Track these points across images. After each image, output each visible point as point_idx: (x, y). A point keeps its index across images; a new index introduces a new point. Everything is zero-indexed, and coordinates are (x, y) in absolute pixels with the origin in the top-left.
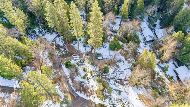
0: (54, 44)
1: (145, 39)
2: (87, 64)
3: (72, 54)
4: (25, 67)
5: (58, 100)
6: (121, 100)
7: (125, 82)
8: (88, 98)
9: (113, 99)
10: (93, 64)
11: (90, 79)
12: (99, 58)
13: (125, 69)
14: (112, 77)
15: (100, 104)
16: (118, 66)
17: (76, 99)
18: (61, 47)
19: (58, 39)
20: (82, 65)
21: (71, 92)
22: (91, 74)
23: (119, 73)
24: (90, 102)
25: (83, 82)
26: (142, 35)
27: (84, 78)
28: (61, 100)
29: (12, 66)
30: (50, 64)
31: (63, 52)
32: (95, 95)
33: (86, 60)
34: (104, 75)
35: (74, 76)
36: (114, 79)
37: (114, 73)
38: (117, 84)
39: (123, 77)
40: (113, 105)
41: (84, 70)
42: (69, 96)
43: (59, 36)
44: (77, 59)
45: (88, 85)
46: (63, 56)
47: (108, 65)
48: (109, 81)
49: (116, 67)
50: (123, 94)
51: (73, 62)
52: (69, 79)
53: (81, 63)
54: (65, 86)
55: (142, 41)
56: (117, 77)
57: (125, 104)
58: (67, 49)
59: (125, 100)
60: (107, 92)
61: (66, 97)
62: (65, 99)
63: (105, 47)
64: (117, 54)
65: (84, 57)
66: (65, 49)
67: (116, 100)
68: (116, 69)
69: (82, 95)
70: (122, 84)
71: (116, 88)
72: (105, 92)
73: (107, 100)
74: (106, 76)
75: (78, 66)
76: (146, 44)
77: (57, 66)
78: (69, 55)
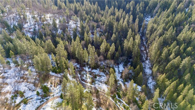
1: (119, 71)
2: (88, 74)
3: (83, 71)
6: (99, 87)
7: (103, 82)
8: (86, 84)
9: (96, 85)
10: (90, 75)
12: (94, 73)
13: (104, 79)
15: (90, 86)
16: (102, 77)
18: (78, 68)
19: (78, 65)
20: (86, 74)
21: (80, 81)
23: (101, 79)
25: (85, 79)
26: (118, 69)
32: (89, 83)
35: (82, 77)
36: (98, 81)
37: (99, 79)
40: (95, 87)
41: (86, 76)
43: (78, 64)
45: (87, 80)
46: (79, 71)
47: (97, 76)
48: (96, 81)
49: (100, 77)
50: (100, 85)
51: (82, 73)
52: (80, 78)
54: (78, 79)
55: (117, 72)
59: (101, 87)
60: (94, 83)
61: (77, 82)
63: (98, 70)
64: (102, 74)
65: (87, 72)
66: (80, 69)
69: (84, 82)
70: (101, 83)
71: (98, 83)
73: (93, 85)
74: (95, 79)
75: (84, 75)
76: (119, 73)
78: (81, 71)
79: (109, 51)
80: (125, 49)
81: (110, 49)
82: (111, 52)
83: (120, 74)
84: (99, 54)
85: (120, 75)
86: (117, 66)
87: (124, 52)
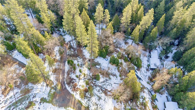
0: (69, 44)
1: (149, 66)
2: (85, 68)
3: (78, 56)
4: (40, 53)
5: (51, 85)
6: (97, 105)
7: (109, 93)
8: (72, 93)
9: (91, 101)
10: (90, 69)
11: (81, 79)
12: (97, 66)
13: (114, 83)
14: (100, 84)
15: (78, 100)
16: (110, 79)
17: (63, 89)
18: (73, 48)
19: (74, 41)
20: (81, 67)
21: (62, 83)
22: (84, 76)
23: (108, 84)
24: (73, 96)
25: (75, 80)
26: (148, 61)
27: (77, 77)
28: (53, 86)
29: (26, 48)
30: (58, 58)
31: (72, 53)
32: (78, 92)
33: (86, 65)
34: (94, 80)
35: (70, 73)
36: (101, 87)
37: (103, 82)
38: (101, 91)
39: (109, 88)
40: (89, 105)
41: (80, 71)
42: (60, 85)
44: (80, 61)
45: (77, 83)
46: (70, 56)
47: (101, 74)
48: (96, 87)
49: (108, 79)
50: (102, 102)
51: (75, 62)
52: (66, 74)
53: (82, 66)
54: (60, 77)
55: (145, 66)
56: (104, 86)
57: (99, 109)
58: (76, 51)
59: (101, 106)
60: (89, 94)
61: (57, 85)
62: (55, 86)
63: (107, 59)
64: (113, 69)
65: (86, 61)
66: (75, 51)
67: (93, 102)
68: (107, 80)
69: (69, 88)
70: (106, 94)
71: (99, 95)
72: (88, 93)
73: (86, 100)
74: (95, 82)
75: (77, 67)
76: (147, 70)
77: (62, 60)
78: (75, 56)
79: (139, 24)
80: (172, 22)
81: (141, 21)
82: (142, 26)
83: (151, 71)
84: (117, 28)
85: (149, 74)
86: (147, 54)
87: (169, 28)
